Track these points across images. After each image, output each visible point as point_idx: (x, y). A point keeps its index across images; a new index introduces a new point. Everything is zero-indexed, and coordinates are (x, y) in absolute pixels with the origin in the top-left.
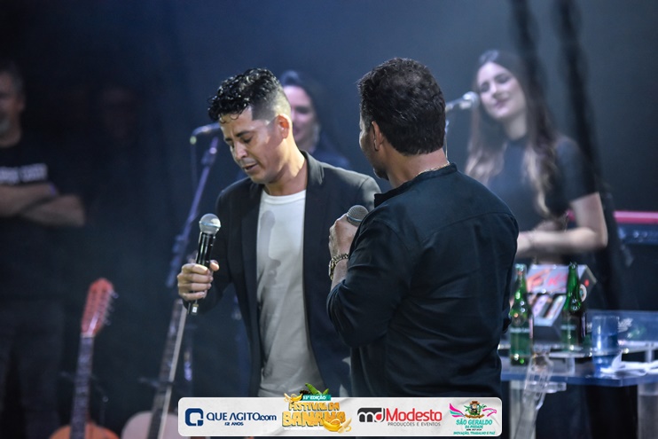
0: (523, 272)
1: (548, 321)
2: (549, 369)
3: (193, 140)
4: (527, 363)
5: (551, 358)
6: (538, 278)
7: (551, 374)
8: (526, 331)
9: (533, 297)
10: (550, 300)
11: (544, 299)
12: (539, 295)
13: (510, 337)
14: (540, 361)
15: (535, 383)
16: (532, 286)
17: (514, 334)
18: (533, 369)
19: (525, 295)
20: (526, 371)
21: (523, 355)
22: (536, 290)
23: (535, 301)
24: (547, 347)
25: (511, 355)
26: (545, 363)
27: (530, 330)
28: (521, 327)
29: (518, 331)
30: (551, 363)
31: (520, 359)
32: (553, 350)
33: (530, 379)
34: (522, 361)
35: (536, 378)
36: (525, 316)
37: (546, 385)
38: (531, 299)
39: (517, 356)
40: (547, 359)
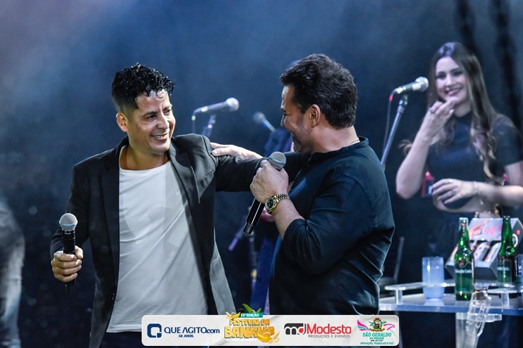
0: (466, 223)
1: (487, 264)
2: (488, 303)
3: (194, 118)
4: (469, 298)
5: (489, 294)
6: (478, 228)
7: (489, 307)
8: (468, 271)
9: (474, 244)
10: (488, 247)
11: (483, 246)
12: (479, 242)
13: (455, 276)
14: (480, 296)
15: (476, 314)
16: (473, 235)
17: (458, 274)
18: (474, 303)
19: (467, 243)
20: (468, 305)
21: (466, 292)
22: (476, 238)
23: (475, 248)
24: (487, 285)
25: (456, 291)
26: (485, 298)
27: (472, 271)
28: (464, 269)
29: (462, 272)
30: (490, 298)
31: (463, 295)
32: (491, 288)
33: (472, 312)
34: (466, 297)
35: (477, 310)
36: (467, 260)
37: (485, 316)
38: (472, 246)
39: (461, 293)
40: (486, 295)
